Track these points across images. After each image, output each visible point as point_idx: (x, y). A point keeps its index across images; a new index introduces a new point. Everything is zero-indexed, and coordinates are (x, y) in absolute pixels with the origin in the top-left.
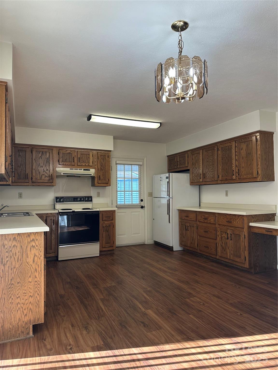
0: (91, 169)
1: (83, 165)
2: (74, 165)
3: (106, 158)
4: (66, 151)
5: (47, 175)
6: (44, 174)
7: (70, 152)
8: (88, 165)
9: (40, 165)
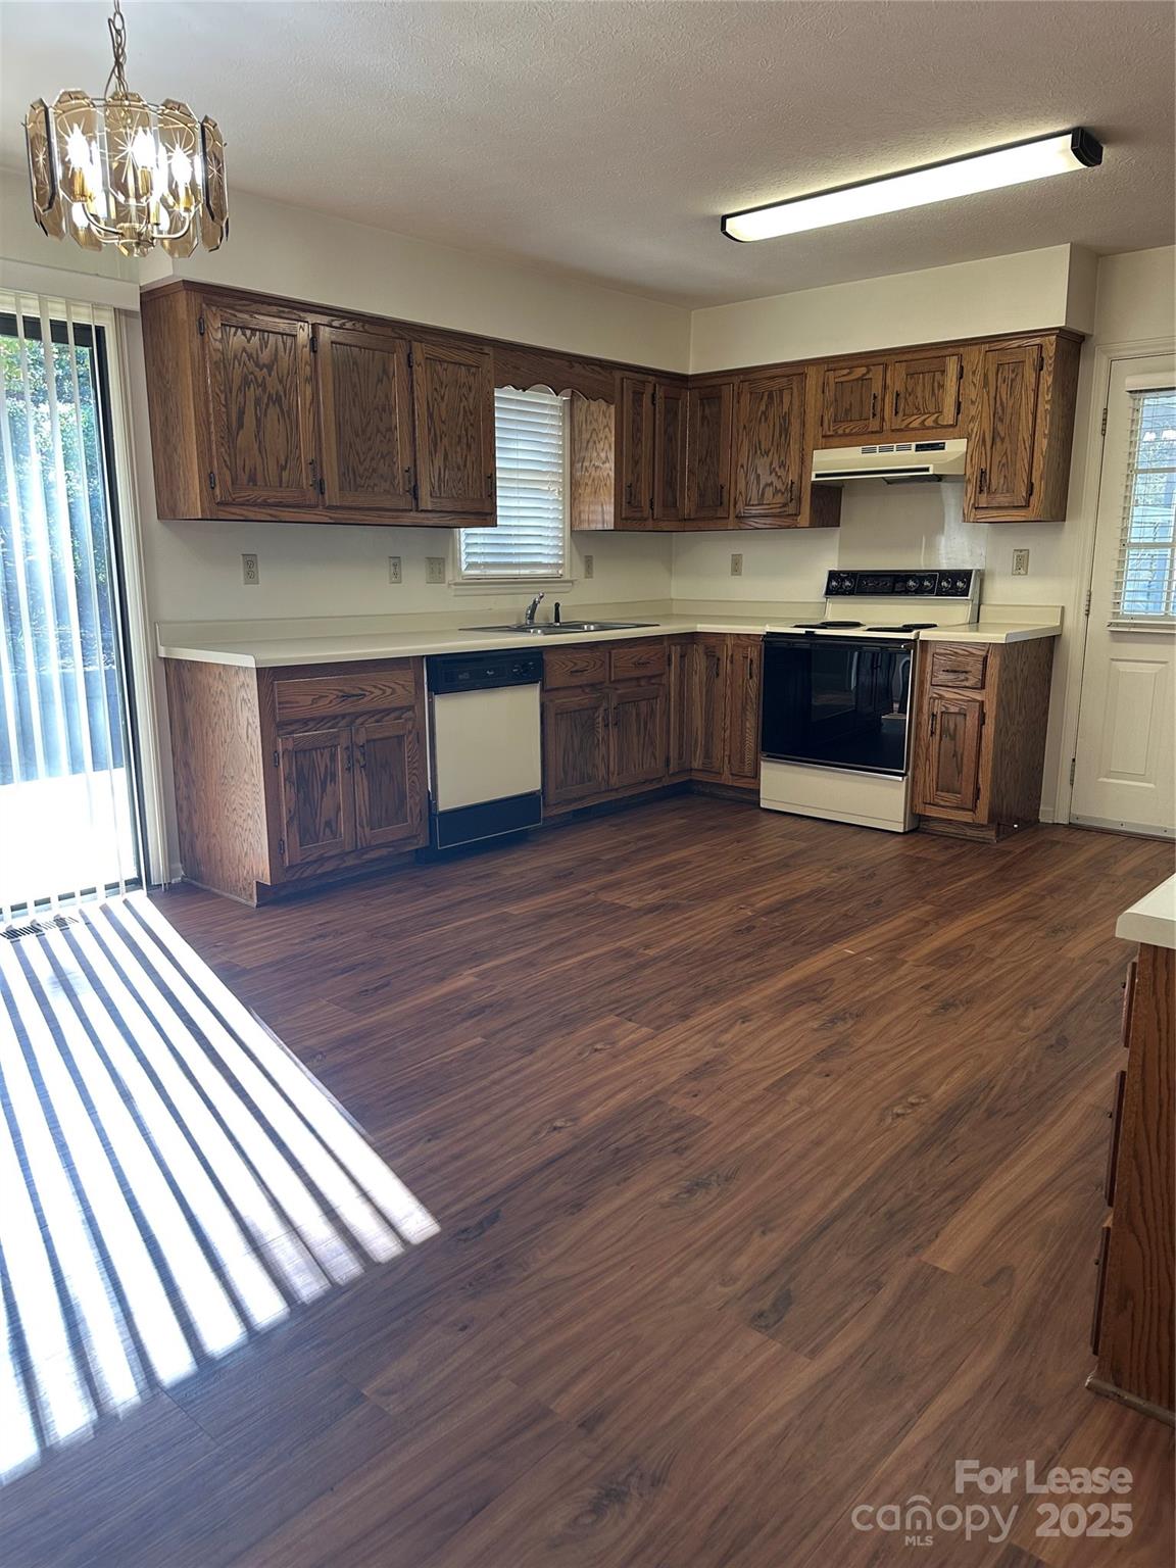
0: (948, 443)
1: (911, 426)
2: (876, 432)
3: (1027, 375)
4: (849, 374)
5: (780, 486)
6: (772, 483)
7: (864, 375)
8: (936, 421)
9: (760, 449)
